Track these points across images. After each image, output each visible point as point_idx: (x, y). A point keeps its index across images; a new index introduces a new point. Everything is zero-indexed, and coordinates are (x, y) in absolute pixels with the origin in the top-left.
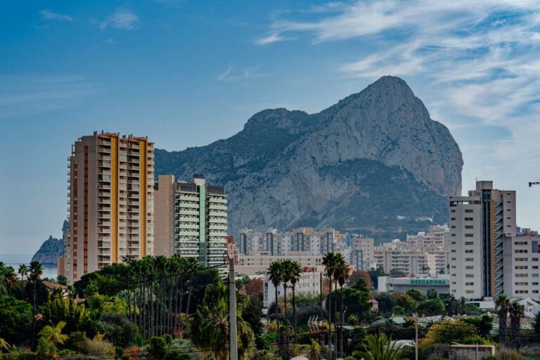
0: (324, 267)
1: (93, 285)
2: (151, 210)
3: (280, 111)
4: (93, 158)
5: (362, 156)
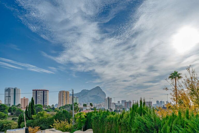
1: (61, 108)
3: (85, 90)
4: (62, 93)
5: (95, 95)
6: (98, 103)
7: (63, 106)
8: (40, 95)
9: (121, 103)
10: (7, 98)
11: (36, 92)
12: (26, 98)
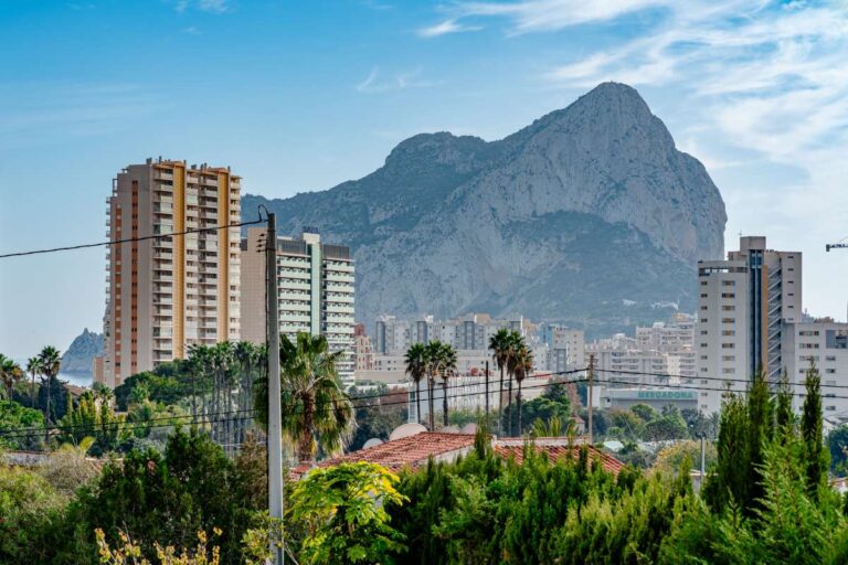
0: (492, 352)
1: (141, 388)
2: (235, 280)
3: (443, 137)
4: (146, 199)
5: (569, 206)
6: (609, 332)
7: (163, 371)
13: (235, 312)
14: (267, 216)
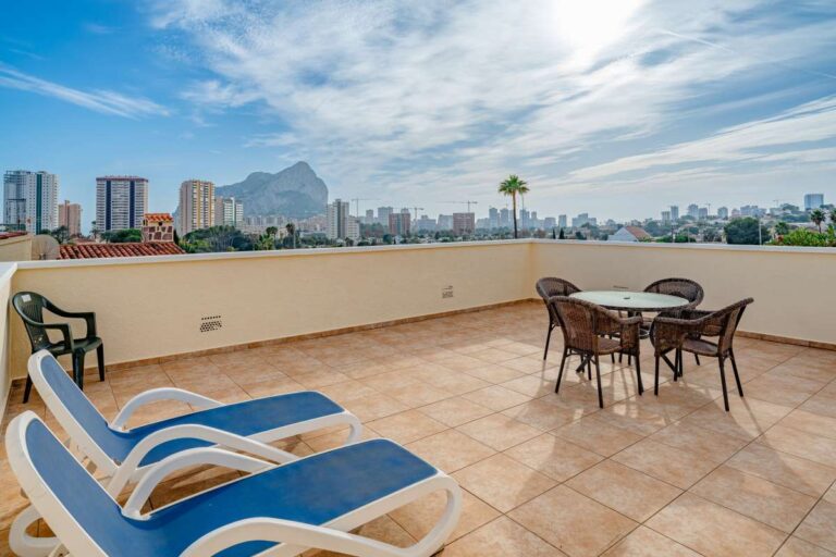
1: (192, 237)
2: (213, 208)
3: (261, 173)
4: (190, 189)
5: (292, 189)
6: (302, 218)
7: (196, 232)
8: (120, 194)
9: (376, 215)
10: (13, 205)
11: (107, 184)
12: (71, 203)
13: (213, 216)
14: (219, 191)
